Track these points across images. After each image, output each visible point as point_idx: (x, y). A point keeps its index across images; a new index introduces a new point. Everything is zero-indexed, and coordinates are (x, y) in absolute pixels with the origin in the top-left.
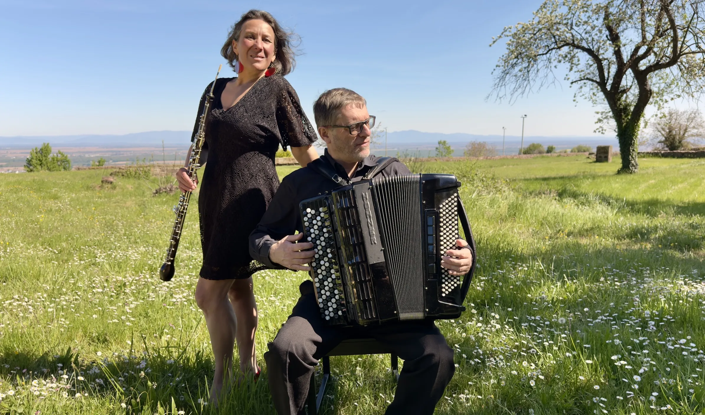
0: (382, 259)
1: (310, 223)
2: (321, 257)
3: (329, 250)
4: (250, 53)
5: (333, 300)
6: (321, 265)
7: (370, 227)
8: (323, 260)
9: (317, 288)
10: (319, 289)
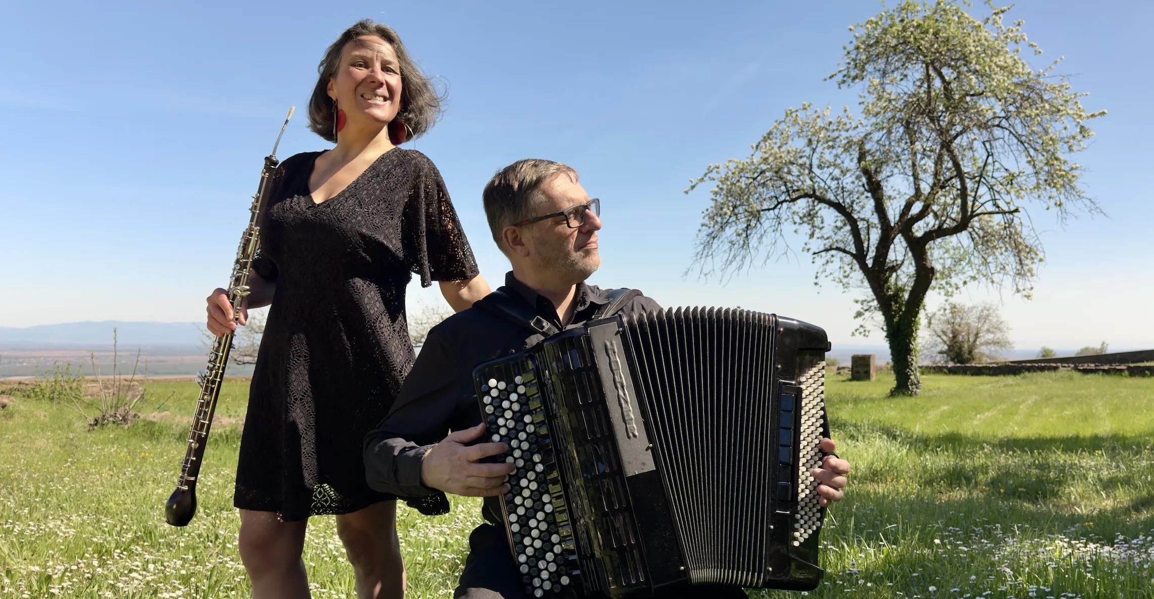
0: (651, 466)
1: (495, 408)
2: (522, 473)
3: (536, 458)
4: (361, 90)
5: (549, 556)
6: (522, 489)
7: (624, 405)
8: (526, 477)
9: (514, 534)
10: (518, 538)
